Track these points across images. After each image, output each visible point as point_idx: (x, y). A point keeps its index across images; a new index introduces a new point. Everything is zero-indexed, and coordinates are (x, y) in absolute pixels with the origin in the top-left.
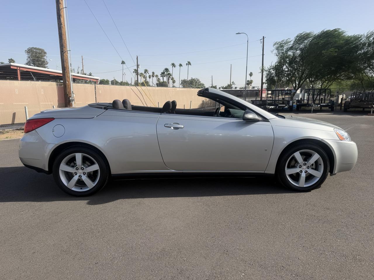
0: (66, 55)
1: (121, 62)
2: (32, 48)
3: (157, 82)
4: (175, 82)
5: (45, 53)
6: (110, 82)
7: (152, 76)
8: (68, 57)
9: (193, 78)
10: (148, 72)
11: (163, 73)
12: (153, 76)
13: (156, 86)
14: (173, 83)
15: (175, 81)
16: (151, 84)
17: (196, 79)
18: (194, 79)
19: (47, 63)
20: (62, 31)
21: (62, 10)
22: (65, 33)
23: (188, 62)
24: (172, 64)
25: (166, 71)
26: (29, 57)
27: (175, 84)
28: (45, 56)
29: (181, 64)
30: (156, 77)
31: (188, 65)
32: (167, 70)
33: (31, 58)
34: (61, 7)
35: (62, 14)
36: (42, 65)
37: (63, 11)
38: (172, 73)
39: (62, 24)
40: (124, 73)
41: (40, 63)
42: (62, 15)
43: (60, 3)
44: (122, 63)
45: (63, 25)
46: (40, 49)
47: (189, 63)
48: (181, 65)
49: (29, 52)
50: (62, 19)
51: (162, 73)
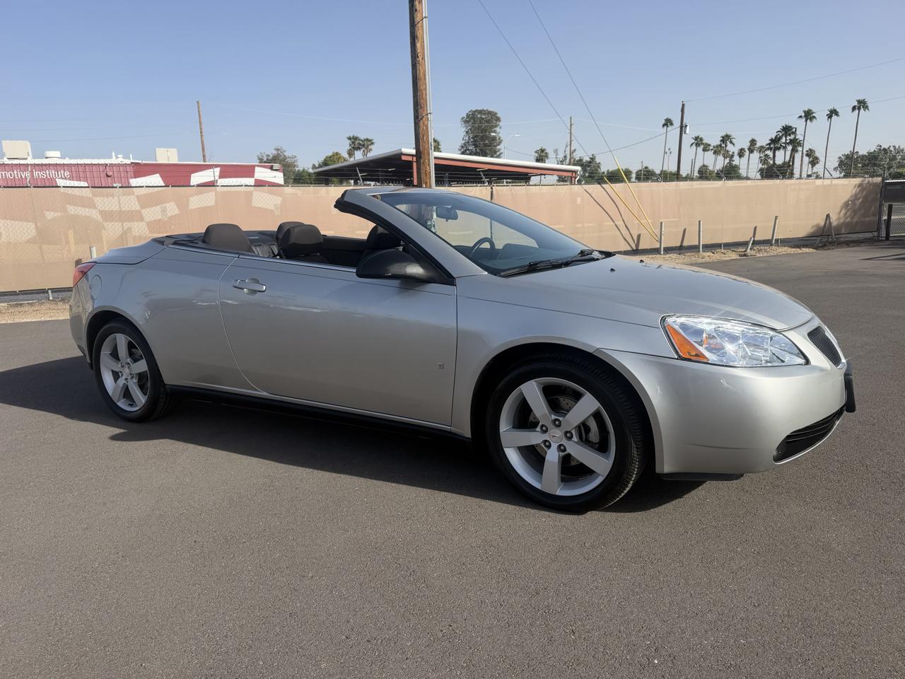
0: (424, 124)
1: (663, 122)
2: (475, 111)
3: (760, 166)
4: (818, 163)
5: (498, 119)
6: (634, 176)
7: (749, 149)
8: (427, 128)
9: (885, 146)
10: (731, 142)
11: (775, 141)
12: (751, 151)
13: (759, 176)
14: (810, 166)
15: (817, 158)
16: (743, 172)
17: (892, 149)
18: (884, 149)
19: (500, 142)
20: (418, 72)
21: (419, 25)
22: (425, 75)
23: (859, 102)
24: (804, 112)
25: (786, 133)
26: (467, 132)
27: (819, 168)
28: (496, 126)
29: (835, 110)
30: (760, 152)
31: (857, 111)
32: (787, 130)
33: (472, 133)
34: (418, 19)
35: (419, 33)
36: (490, 146)
37: (422, 26)
38: (801, 138)
39: (418, 57)
40: (667, 150)
41: (487, 142)
42: (419, 35)
43: (416, 10)
44: (664, 125)
45: (420, 58)
46: (489, 113)
47: (862, 105)
48: (833, 113)
49: (469, 122)
50: (418, 45)
51: (771, 140)
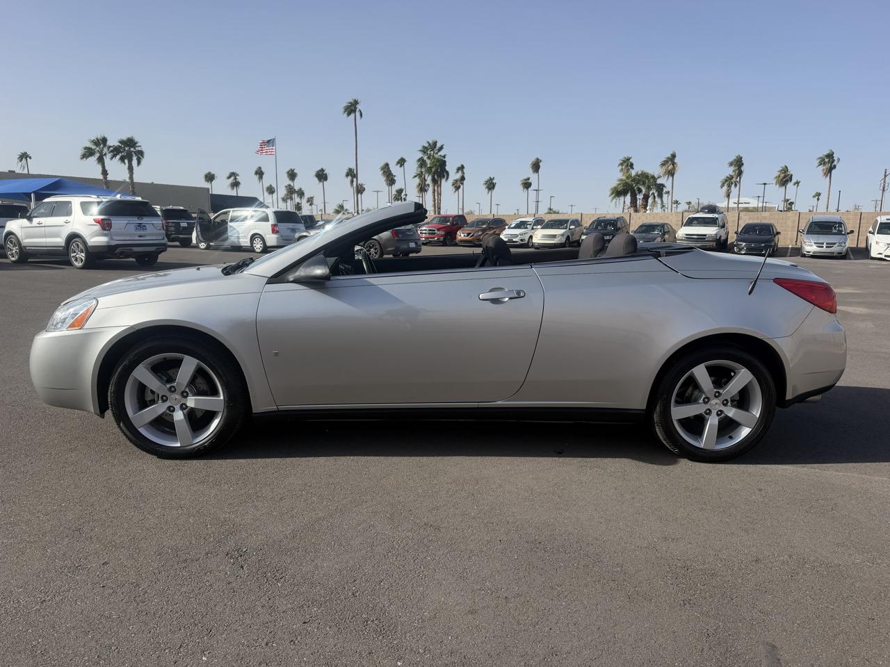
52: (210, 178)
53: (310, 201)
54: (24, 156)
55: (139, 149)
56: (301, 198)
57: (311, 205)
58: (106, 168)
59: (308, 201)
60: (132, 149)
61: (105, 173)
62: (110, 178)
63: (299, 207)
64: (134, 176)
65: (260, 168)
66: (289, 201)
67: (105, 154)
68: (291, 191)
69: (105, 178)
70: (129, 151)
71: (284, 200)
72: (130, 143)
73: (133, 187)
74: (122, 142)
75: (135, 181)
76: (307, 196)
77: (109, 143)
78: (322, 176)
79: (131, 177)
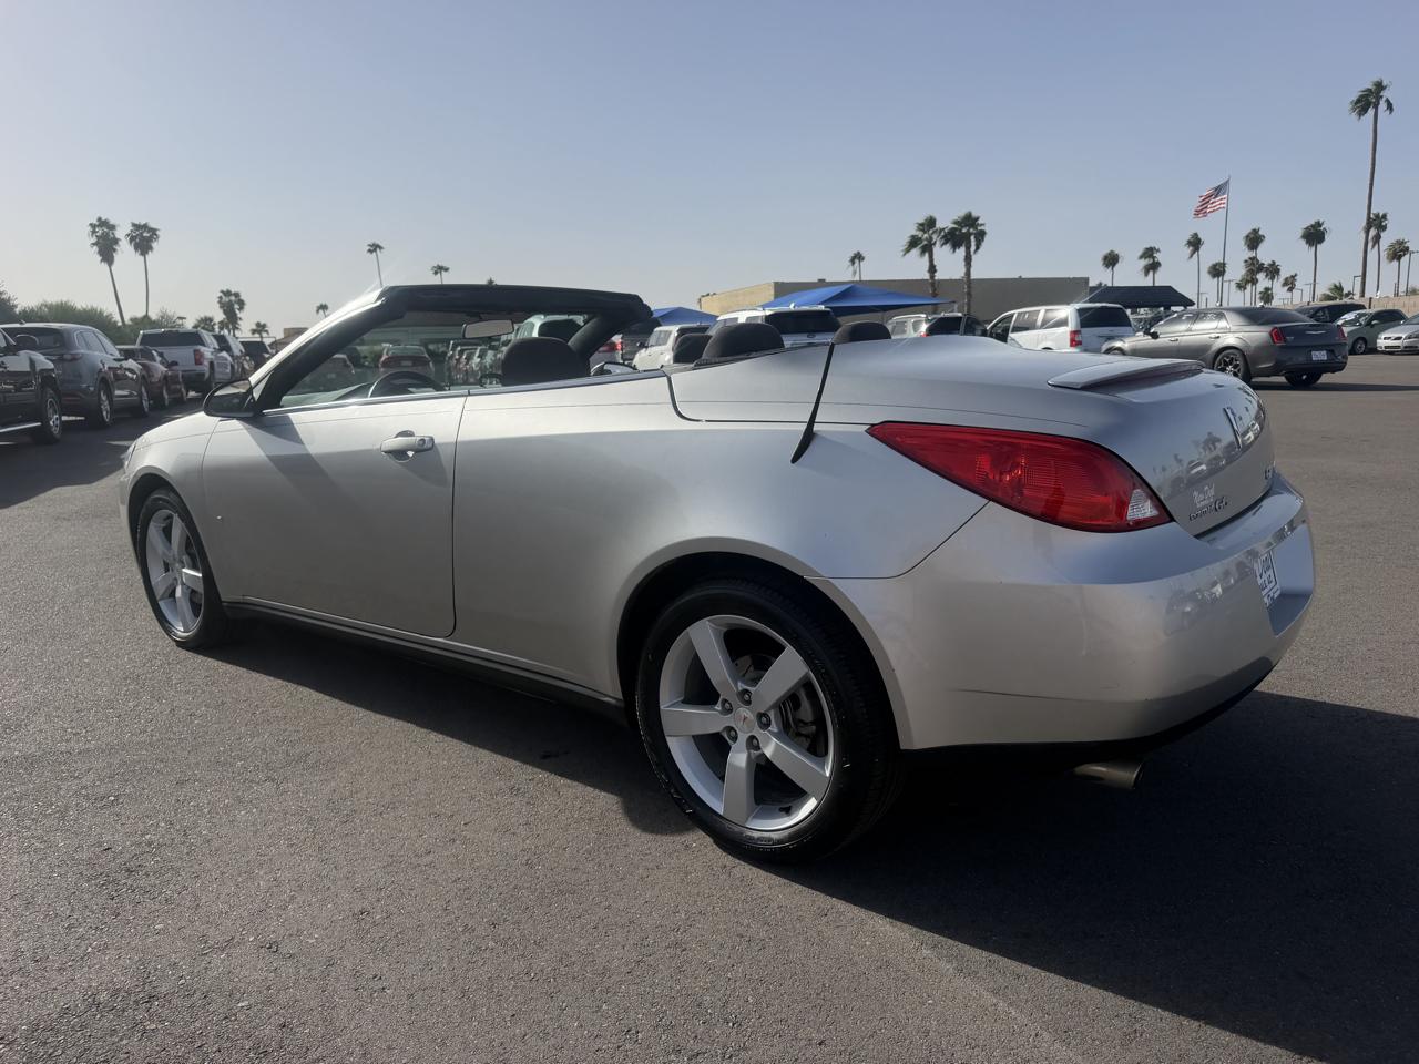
52: (1111, 260)
53: (1290, 283)
54: (858, 257)
55: (982, 228)
56: (1272, 279)
57: (1290, 290)
58: (935, 263)
59: (1285, 284)
60: (971, 230)
61: (932, 269)
62: (938, 276)
63: (1267, 296)
64: (972, 270)
65: (1196, 234)
66: (1249, 287)
67: (935, 244)
68: (1254, 268)
69: (932, 277)
70: (966, 234)
71: (1241, 286)
72: (970, 220)
73: (969, 287)
74: (956, 222)
75: (972, 278)
76: (1284, 274)
77: (939, 225)
78: (1314, 235)
79: (968, 273)
